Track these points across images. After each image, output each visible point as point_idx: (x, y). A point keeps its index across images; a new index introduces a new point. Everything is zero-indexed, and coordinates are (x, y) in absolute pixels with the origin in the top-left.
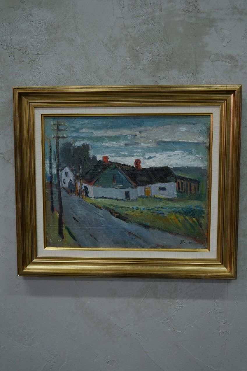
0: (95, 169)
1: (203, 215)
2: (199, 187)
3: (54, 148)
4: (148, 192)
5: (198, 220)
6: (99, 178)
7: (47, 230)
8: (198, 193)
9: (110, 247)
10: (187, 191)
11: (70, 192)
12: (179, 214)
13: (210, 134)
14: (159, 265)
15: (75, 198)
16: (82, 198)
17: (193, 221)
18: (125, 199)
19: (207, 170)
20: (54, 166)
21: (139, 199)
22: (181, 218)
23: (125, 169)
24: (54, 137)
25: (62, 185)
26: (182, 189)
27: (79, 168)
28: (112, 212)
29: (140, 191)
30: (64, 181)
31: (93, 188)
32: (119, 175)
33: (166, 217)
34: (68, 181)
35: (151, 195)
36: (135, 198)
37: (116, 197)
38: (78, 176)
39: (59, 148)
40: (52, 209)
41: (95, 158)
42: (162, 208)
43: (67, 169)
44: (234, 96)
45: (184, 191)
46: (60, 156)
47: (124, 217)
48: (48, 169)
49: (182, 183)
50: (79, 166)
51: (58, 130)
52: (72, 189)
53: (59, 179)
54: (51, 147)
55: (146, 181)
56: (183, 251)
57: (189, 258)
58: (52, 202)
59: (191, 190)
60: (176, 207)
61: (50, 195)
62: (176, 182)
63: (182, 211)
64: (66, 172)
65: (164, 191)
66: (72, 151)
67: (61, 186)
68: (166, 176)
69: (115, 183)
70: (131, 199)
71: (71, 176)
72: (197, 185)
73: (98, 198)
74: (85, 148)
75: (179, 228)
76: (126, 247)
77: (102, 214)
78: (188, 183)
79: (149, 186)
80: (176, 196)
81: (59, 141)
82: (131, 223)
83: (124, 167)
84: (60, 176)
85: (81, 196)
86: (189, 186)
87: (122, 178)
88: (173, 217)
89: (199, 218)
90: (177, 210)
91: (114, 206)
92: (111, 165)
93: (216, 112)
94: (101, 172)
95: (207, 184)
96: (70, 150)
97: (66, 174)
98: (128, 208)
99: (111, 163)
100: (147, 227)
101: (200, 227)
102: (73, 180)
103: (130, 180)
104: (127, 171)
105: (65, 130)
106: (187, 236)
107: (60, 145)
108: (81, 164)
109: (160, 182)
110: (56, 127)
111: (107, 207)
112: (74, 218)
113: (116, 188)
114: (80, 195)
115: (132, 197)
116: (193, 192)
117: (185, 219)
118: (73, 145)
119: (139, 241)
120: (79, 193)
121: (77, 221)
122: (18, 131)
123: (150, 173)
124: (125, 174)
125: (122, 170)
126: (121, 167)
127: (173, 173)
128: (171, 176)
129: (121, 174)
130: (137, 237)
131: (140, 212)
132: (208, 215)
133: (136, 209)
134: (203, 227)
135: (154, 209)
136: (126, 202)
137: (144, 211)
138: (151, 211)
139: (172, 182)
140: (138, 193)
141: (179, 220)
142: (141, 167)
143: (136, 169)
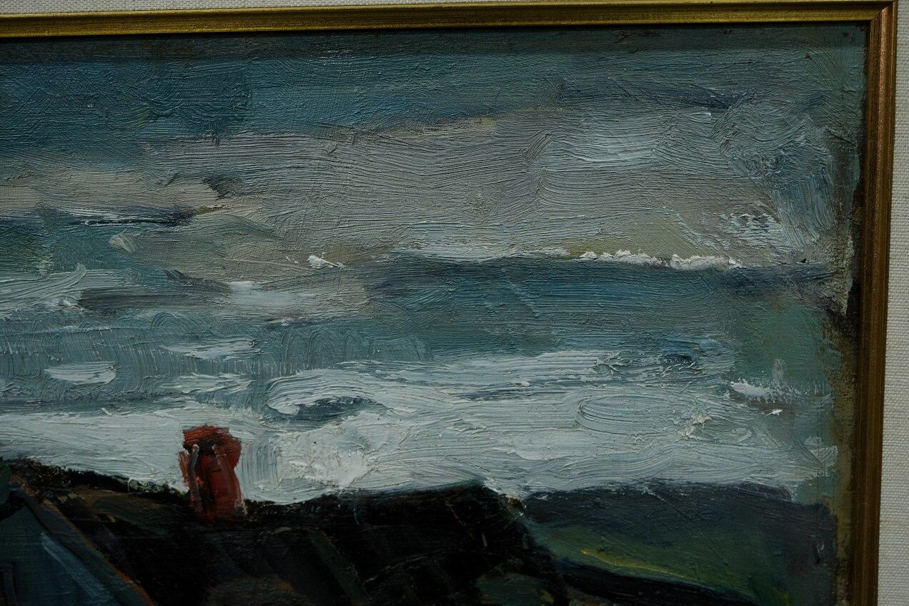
19: (834, 510)
23: (103, 517)
32: (49, 562)
83: (87, 497)
87: (80, 596)
104: (120, 527)
123: (325, 545)
124: (99, 554)
125: (72, 526)
126: (63, 499)
127: (531, 541)
128: (514, 569)
129: (70, 557)
142: (240, 494)
143: (199, 509)
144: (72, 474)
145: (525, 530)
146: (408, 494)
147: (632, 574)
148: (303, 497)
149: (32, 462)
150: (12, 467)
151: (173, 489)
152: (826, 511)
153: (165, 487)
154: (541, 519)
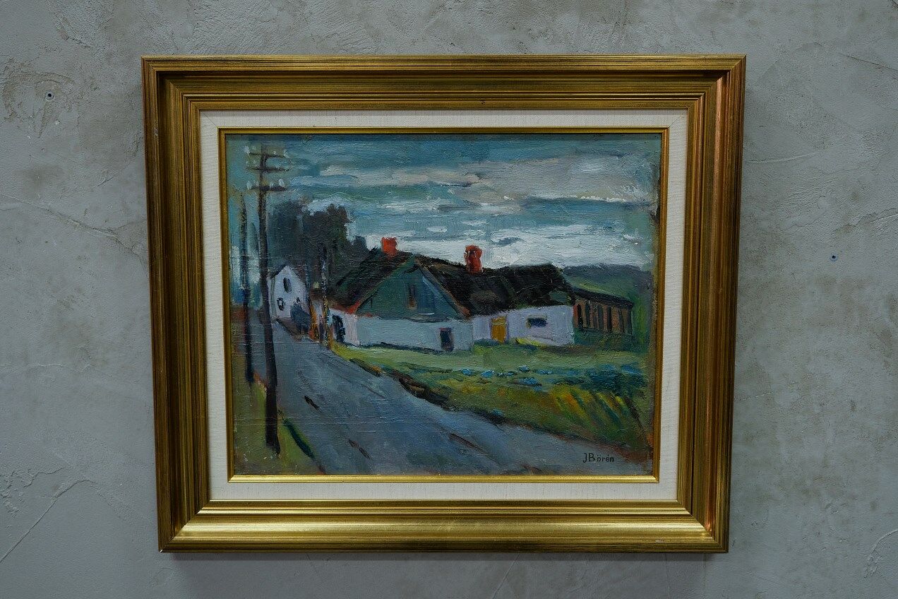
0: (362, 271)
1: (642, 389)
2: (632, 317)
3: (253, 217)
4: (499, 331)
5: (628, 402)
6: (372, 296)
7: (236, 430)
8: (630, 331)
9: (401, 474)
10: (601, 327)
11: (295, 330)
12: (579, 386)
13: (660, 182)
15: (309, 346)
16: (328, 348)
17: (616, 405)
18: (440, 349)
19: (653, 273)
20: (254, 262)
21: (478, 348)
22: (585, 396)
23: (441, 272)
24: (253, 188)
25: (276, 313)
26: (588, 323)
27: (320, 269)
28: (406, 382)
29: (479, 327)
30: (281, 302)
31: (355, 320)
32: (424, 285)
33: (545, 393)
34: (290, 302)
35: (508, 337)
36: (467, 347)
37: (418, 344)
38: (316, 290)
39: (267, 216)
40: (250, 375)
41: (360, 242)
42: (535, 371)
43: (288, 272)
44: (724, 83)
45: (592, 326)
46: (269, 238)
47: (437, 395)
48: (237, 272)
49: (588, 307)
50: (320, 264)
51: (263, 169)
52: (301, 324)
53: (266, 296)
54: (244, 213)
55: (496, 301)
56: (589, 480)
57: (605, 498)
58: (249, 358)
59: (610, 326)
60: (571, 369)
61: (243, 341)
62: (572, 303)
63: (588, 380)
64: (285, 281)
65: (542, 329)
66: (301, 225)
67: (273, 317)
68: (546, 289)
69: (414, 308)
70: (455, 348)
71: (298, 289)
72: (625, 312)
73: (369, 346)
74: (337, 218)
75: (580, 422)
76: (443, 474)
77: (381, 388)
79: (502, 314)
80: (572, 340)
81: (266, 197)
82: (456, 409)
83: (436, 266)
84: (269, 290)
85: (325, 343)
86: (605, 315)
87: (433, 296)
88: (564, 393)
89: (631, 395)
90: (574, 376)
91: (413, 367)
92: (403, 261)
93: (676, 124)
94: (378, 278)
95: (652, 310)
96: (294, 223)
97: (287, 285)
98: (447, 371)
99: (405, 256)
100: (496, 420)
101: (633, 419)
102: (303, 300)
103: (454, 301)
104: (446, 275)
105: (281, 170)
106: (601, 441)
107: (268, 208)
108: (325, 258)
109: (530, 303)
110: (259, 161)
111: (392, 370)
112: (307, 399)
113: (416, 321)
114: (322, 339)
115: (458, 343)
116: (616, 330)
117: (596, 398)
118: (303, 209)
119: (478, 455)
120: (319, 333)
121: (316, 407)
122: (156, 173)
123: (505, 281)
124: (439, 283)
125: (432, 274)
126: (430, 266)
127: (565, 281)
128: (561, 290)
129: (430, 284)
130: (472, 446)
131: (479, 382)
132: (655, 388)
133: (469, 375)
134: (641, 420)
135: (515, 374)
136: (443, 357)
137: (489, 379)
138: (509, 379)
139: (563, 304)
140: (474, 334)
141: (579, 403)
142: (481, 266)
143: (469, 270)
144: (433, 259)
145: (563, 278)
146: (530, 267)
147: (594, 291)
148: (499, 267)
149: (421, 255)
150: (415, 257)
151: (462, 264)
152: (650, 274)
153: (460, 264)
154: (568, 275)
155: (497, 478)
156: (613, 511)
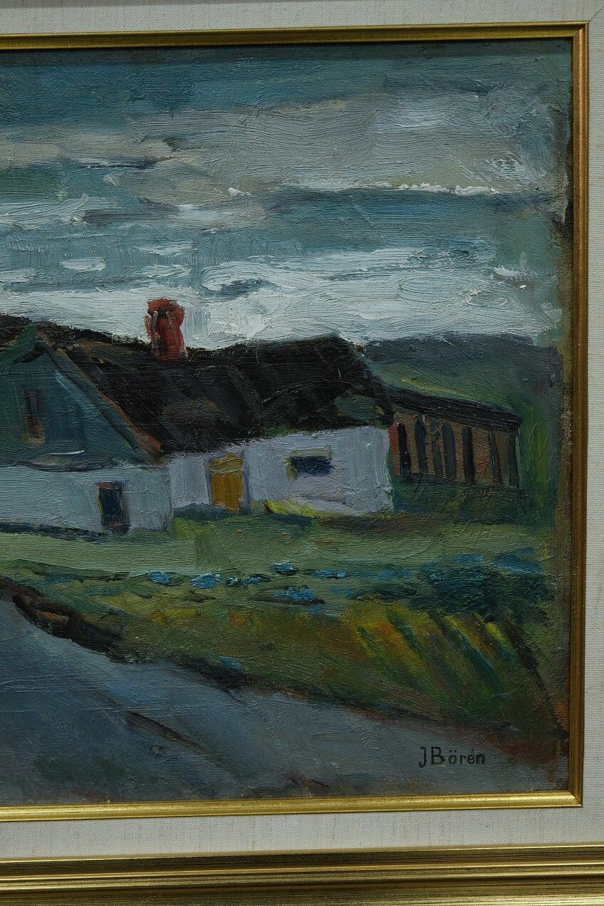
1: (543, 605)
2: (518, 449)
4: (227, 485)
5: (514, 635)
8: (514, 481)
10: (452, 472)
12: (405, 602)
13: (571, 148)
14: (306, 891)
17: (488, 641)
18: (99, 529)
19: (561, 351)
21: (182, 525)
22: (419, 623)
23: (96, 359)
26: (423, 464)
28: (27, 603)
29: (183, 479)
32: (59, 390)
33: (333, 620)
35: (249, 498)
36: (158, 524)
37: (50, 519)
42: (309, 572)
45: (431, 471)
47: (97, 629)
49: (420, 429)
55: (218, 420)
56: (433, 806)
57: (467, 843)
59: (470, 469)
60: (389, 567)
62: (386, 421)
63: (425, 589)
65: (321, 479)
68: (330, 391)
69: (38, 442)
70: (133, 525)
72: (503, 437)
75: (410, 681)
76: (117, 798)
78: (457, 429)
79: (234, 449)
80: (389, 503)
82: (140, 659)
83: (86, 346)
86: (459, 445)
87: (79, 412)
88: (375, 619)
89: (519, 619)
90: (395, 580)
91: (41, 570)
92: (10, 337)
93: (602, 18)
95: (560, 432)
98: (117, 577)
99: (14, 326)
100: (227, 680)
101: (524, 671)
103: (126, 423)
104: (106, 366)
106: (457, 721)
109: (296, 424)
113: (45, 469)
115: (140, 515)
116: (484, 479)
117: (444, 628)
119: (191, 757)
123: (237, 377)
124: (92, 384)
125: (75, 365)
126: (70, 347)
127: (369, 373)
128: (359, 393)
129: (73, 386)
130: (178, 737)
131: (186, 599)
132: (571, 603)
133: (166, 585)
134: (542, 671)
135: (264, 579)
136: (107, 547)
137: (209, 592)
138: (252, 590)
139: (366, 424)
140: (173, 494)
141: (408, 637)
142: (184, 343)
143: (157, 354)
144: (76, 331)
145: (366, 366)
146: (291, 343)
147: (434, 395)
148: (224, 346)
149: (51, 323)
150: (38, 327)
151: (141, 341)
152: (556, 352)
153: (136, 339)
154: (376, 359)
155: (232, 806)
156: (485, 870)
